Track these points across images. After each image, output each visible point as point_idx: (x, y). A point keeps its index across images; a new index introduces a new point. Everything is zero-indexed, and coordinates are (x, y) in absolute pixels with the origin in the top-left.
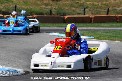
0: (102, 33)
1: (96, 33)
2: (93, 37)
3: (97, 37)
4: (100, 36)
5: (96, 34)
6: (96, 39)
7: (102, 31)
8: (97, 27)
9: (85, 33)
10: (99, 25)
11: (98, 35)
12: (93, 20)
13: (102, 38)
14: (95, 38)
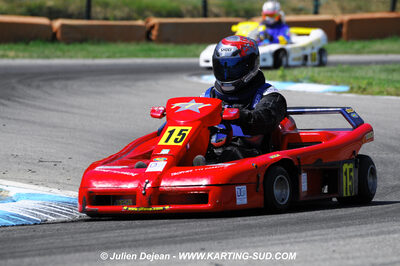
0: (374, 72)
1: (357, 75)
2: (346, 88)
3: (360, 88)
4: (370, 84)
5: (356, 78)
6: (356, 92)
7: (374, 67)
8: (358, 52)
9: (319, 74)
10: (364, 47)
11: (363, 78)
12: (344, 30)
13: (376, 89)
14: (351, 91)
